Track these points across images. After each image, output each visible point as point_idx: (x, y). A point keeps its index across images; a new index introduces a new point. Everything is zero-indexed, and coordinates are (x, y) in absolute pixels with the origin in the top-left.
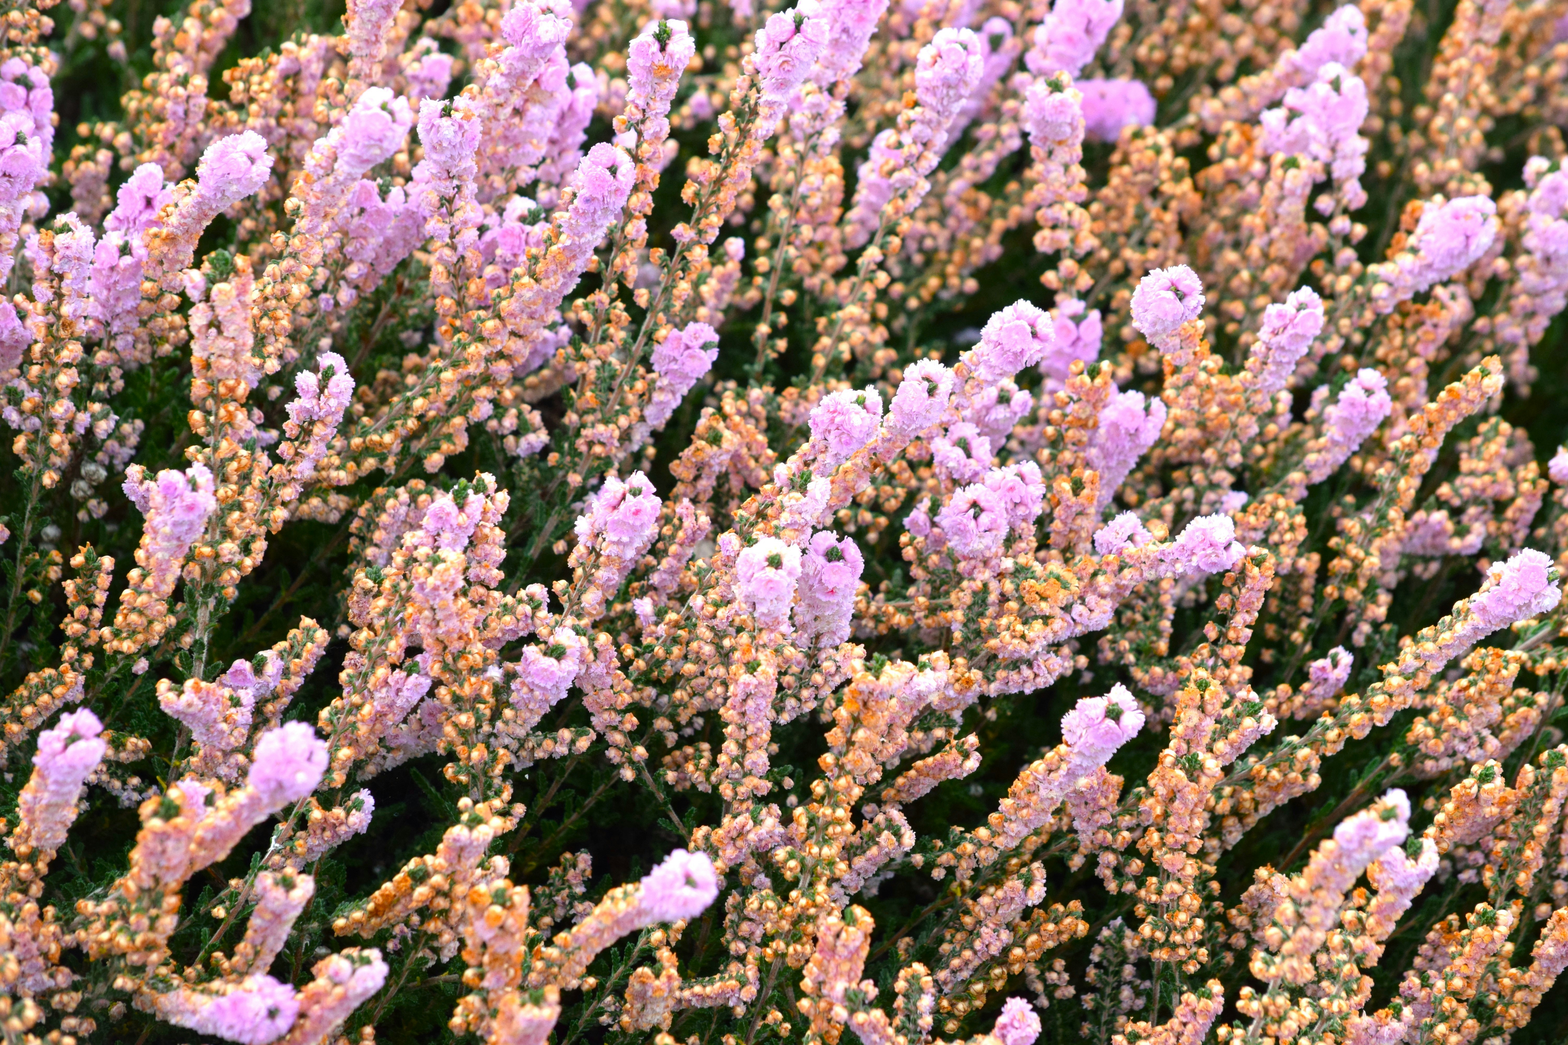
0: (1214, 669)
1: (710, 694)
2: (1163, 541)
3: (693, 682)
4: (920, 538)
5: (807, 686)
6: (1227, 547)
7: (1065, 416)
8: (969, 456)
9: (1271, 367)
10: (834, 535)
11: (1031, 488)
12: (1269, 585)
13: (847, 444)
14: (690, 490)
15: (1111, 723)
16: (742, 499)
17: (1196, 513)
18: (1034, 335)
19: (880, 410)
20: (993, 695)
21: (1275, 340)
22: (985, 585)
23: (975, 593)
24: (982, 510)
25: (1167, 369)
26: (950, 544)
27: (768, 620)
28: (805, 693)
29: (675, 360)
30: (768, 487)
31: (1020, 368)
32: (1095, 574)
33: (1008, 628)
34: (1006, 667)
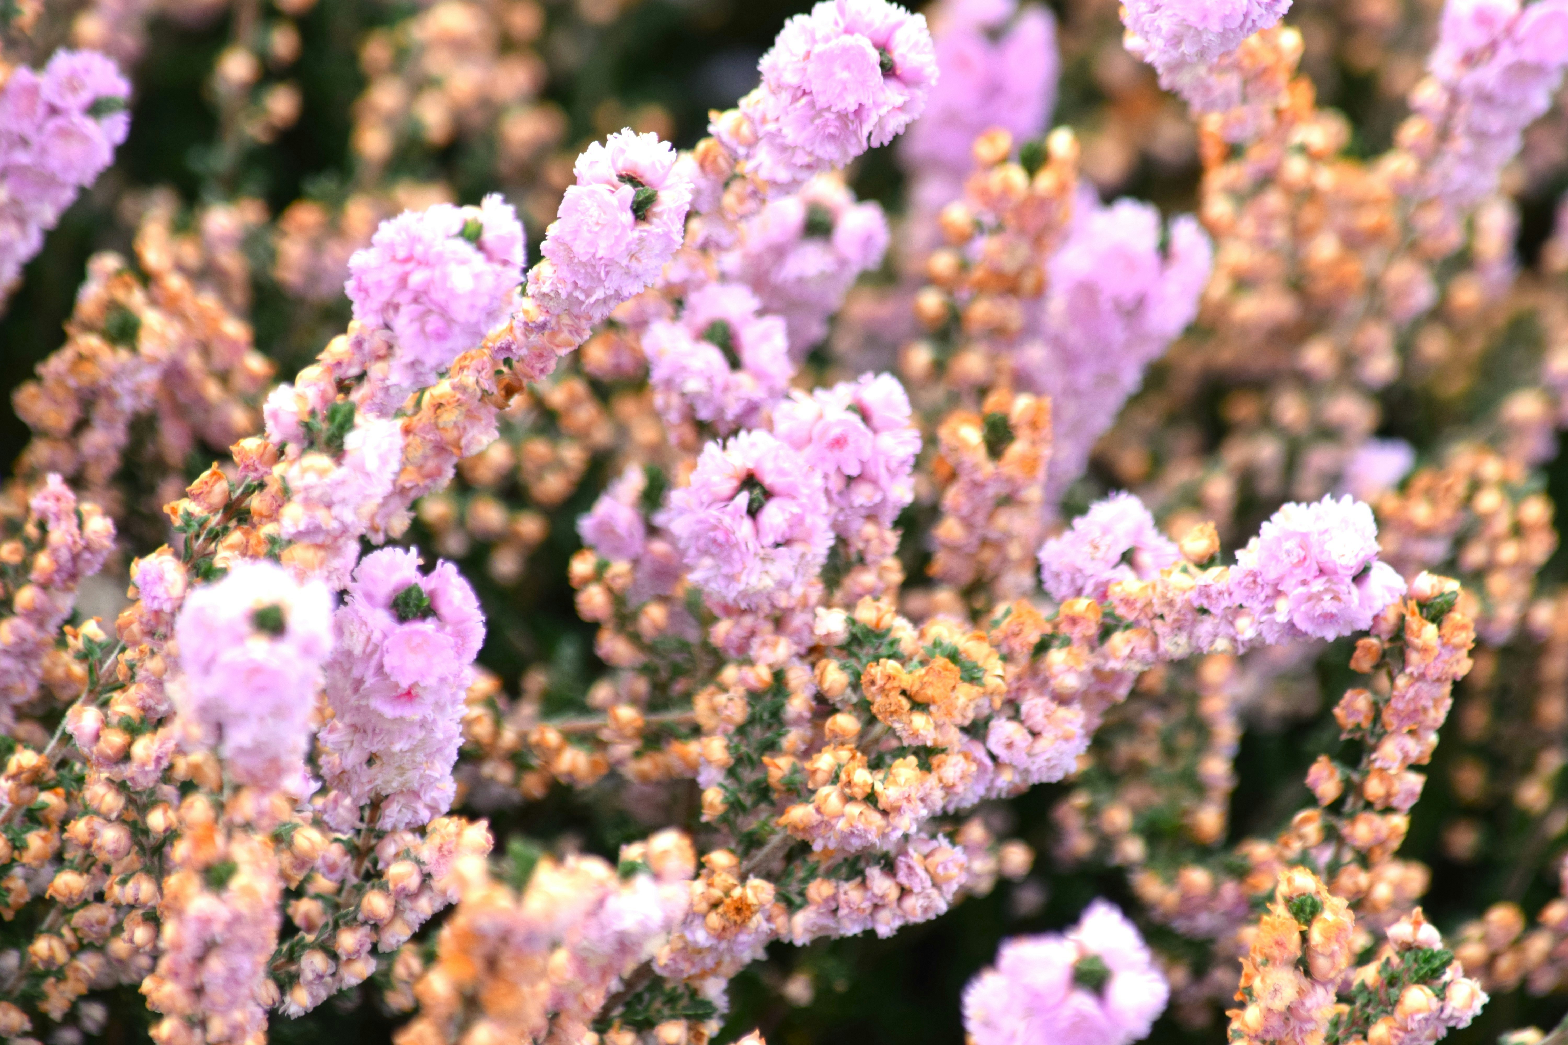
0: (1332, 872)
1: (119, 947)
2: (1205, 563)
3: (79, 918)
4: (620, 567)
5: (352, 922)
6: (1360, 577)
7: (964, 267)
8: (735, 362)
9: (1461, 144)
10: (412, 558)
11: (886, 441)
12: (1463, 666)
13: (440, 336)
14: (64, 456)
15: (1083, 1001)
16: (191, 475)
17: (1285, 496)
18: (888, 70)
19: (519, 255)
20: (801, 938)
21: (1469, 79)
22: (779, 676)
23: (754, 696)
24: (768, 494)
25: (1211, 151)
26: (694, 578)
27: (257, 764)
28: (348, 940)
29: (24, 142)
30: (250, 444)
31: (856, 149)
32: (1042, 647)
33: (835, 779)
34: (831, 873)
